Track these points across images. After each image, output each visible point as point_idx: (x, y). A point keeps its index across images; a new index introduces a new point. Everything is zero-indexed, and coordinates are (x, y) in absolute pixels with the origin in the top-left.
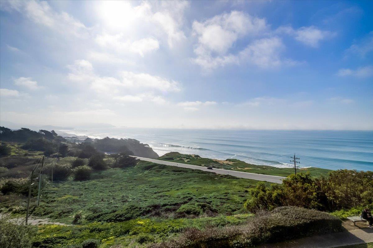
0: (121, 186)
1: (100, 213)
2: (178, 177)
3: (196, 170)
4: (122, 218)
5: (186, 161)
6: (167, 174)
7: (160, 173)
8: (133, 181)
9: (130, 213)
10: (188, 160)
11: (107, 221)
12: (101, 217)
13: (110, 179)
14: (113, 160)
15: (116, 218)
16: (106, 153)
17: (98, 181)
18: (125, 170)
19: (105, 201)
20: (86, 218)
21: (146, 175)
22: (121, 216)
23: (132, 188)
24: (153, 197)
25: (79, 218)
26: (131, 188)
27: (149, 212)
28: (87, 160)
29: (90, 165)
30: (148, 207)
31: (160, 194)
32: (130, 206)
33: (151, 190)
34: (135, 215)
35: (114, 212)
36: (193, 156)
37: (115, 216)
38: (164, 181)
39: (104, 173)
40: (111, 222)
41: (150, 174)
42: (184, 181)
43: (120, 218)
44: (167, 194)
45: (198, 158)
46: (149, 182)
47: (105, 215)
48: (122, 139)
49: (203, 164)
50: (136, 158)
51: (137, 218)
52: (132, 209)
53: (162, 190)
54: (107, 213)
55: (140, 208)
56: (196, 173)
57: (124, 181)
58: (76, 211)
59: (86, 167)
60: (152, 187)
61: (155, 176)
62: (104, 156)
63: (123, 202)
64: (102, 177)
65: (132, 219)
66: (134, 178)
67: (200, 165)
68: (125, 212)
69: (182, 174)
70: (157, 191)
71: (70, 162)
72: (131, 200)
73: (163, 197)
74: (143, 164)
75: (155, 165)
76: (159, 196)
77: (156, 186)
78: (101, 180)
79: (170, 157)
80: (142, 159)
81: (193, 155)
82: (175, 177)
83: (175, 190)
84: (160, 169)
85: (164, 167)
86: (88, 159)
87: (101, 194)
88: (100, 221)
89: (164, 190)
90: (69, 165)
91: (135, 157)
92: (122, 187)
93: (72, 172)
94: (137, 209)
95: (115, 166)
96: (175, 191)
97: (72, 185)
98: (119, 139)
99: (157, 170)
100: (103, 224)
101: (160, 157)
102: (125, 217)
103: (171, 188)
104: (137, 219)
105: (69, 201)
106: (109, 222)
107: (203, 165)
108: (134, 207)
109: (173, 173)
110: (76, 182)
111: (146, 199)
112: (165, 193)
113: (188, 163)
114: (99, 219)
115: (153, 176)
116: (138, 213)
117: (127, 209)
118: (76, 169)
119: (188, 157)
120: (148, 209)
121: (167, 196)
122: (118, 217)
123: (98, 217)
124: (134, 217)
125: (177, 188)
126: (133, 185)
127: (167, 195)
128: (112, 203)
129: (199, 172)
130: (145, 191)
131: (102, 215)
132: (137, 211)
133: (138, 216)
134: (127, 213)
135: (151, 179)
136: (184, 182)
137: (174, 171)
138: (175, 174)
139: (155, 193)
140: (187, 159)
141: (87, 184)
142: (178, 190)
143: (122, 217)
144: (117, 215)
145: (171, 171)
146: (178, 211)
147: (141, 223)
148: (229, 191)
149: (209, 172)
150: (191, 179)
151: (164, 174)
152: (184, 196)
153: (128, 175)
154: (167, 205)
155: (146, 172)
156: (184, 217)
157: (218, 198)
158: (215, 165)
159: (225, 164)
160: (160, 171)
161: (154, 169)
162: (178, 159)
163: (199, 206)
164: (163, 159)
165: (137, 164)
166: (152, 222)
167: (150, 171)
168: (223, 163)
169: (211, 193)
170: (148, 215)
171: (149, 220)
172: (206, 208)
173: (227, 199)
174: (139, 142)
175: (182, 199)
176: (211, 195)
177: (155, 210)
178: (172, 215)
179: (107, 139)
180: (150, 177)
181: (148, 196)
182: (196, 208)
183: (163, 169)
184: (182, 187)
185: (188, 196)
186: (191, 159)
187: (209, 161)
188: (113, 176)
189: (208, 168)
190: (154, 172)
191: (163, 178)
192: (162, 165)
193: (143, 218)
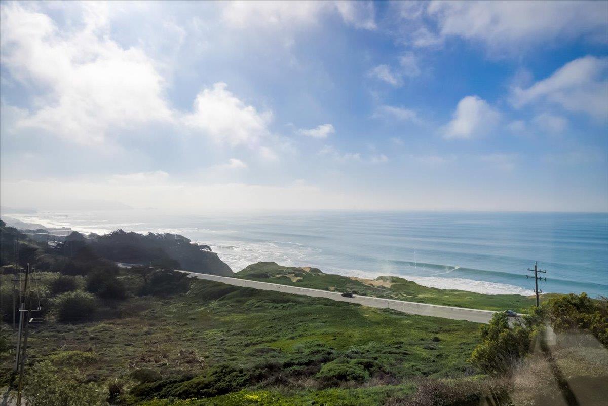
0: (168, 334)
1: (160, 382)
2: (284, 312)
3: (319, 298)
4: (210, 390)
5: (295, 280)
6: (259, 306)
7: (245, 306)
8: (188, 323)
9: (224, 381)
10: (299, 278)
11: (180, 396)
12: (164, 389)
13: (138, 319)
14: (138, 281)
15: (198, 390)
16: (120, 265)
17: (113, 324)
18: (167, 300)
19: (150, 361)
20: (132, 392)
21: (214, 309)
22: (207, 386)
23: (193, 335)
24: (244, 353)
25: (118, 391)
26: (190, 337)
27: (260, 378)
28: (80, 279)
29: (90, 288)
30: (257, 368)
31: (259, 347)
32: (220, 366)
33: (235, 340)
34: (234, 383)
35: (189, 378)
36: (308, 270)
37: (194, 386)
38: (255, 321)
39: (122, 306)
40: (191, 398)
41: (224, 308)
42: (302, 322)
43: (205, 390)
44: (273, 346)
45: (319, 275)
46: (224, 323)
47: (170, 386)
48: (150, 234)
49: (331, 286)
50: (189, 274)
51: (240, 390)
52: (225, 373)
53: (258, 339)
54: (175, 382)
55: (241, 371)
56: (321, 304)
57: (169, 324)
58: (104, 380)
59: (81, 293)
60: (234, 334)
61: (233, 312)
62: (117, 271)
63: (188, 362)
64: (119, 315)
65: (230, 391)
66: (190, 317)
67: (327, 290)
68: (212, 378)
69: (293, 307)
70: (249, 342)
71: (45, 283)
72: (202, 359)
73: (267, 352)
74: (204, 287)
75: (232, 288)
76: (258, 351)
77: (242, 332)
78: (119, 321)
79: (260, 271)
80: (201, 276)
81: (307, 267)
82: (277, 313)
83: (288, 339)
84: (243, 296)
85: (252, 292)
86: (83, 276)
87: (130, 349)
88: (165, 396)
89: (264, 340)
90: (43, 290)
91: (185, 273)
92: (168, 336)
93: (53, 304)
94: (234, 373)
95: (142, 292)
96: (289, 341)
97: (59, 332)
98: (145, 233)
99: (238, 298)
100: (172, 401)
101: (238, 273)
102: (216, 389)
103: (276, 334)
104: (241, 392)
105: (76, 361)
106: (185, 399)
107: (333, 289)
108: (228, 370)
109: (271, 304)
110: (65, 326)
111: (233, 357)
112: (269, 344)
113: (299, 284)
114: (162, 393)
115: (230, 311)
116: (241, 380)
117: (216, 372)
118: (59, 299)
119: (297, 272)
120: (258, 372)
121: (274, 350)
122: (202, 388)
123: (159, 388)
124: (234, 388)
125: (290, 336)
126: (191, 331)
127: (274, 348)
128: (166, 365)
129: (328, 302)
130: (222, 343)
131: (164, 385)
132: (237, 376)
133: (241, 386)
134: (217, 380)
135: (228, 319)
136: (301, 324)
137: (273, 301)
138: (276, 307)
139: (247, 345)
140: (297, 275)
141: (90, 330)
142: (292, 338)
143: (209, 388)
144: (198, 384)
145: (266, 301)
146: (318, 375)
147: (255, 397)
148: (402, 340)
149: (348, 303)
150: (314, 317)
151: (253, 308)
152: (311, 350)
153: (175, 310)
154: (293, 364)
155: (214, 304)
156: (337, 385)
157: (385, 353)
158: (356, 288)
159: (376, 287)
160: (244, 301)
161: (231, 298)
162: (278, 276)
163: (359, 365)
164: (246, 276)
165: (192, 287)
166: (274, 396)
167: (222, 302)
168: (371, 284)
169: (366, 343)
170: (262, 383)
171: (266, 392)
172: (374, 368)
173: (404, 354)
174: (189, 241)
175: (308, 355)
176: (367, 347)
177: (273, 375)
178: (309, 383)
179: (119, 235)
180: (224, 313)
181: (234, 350)
182: (355, 369)
183: (250, 298)
184: (301, 333)
185: (320, 349)
186: (304, 277)
187: (344, 280)
188: (143, 313)
189: (344, 295)
190: (232, 304)
191: (253, 314)
192: (247, 289)
193: (253, 390)
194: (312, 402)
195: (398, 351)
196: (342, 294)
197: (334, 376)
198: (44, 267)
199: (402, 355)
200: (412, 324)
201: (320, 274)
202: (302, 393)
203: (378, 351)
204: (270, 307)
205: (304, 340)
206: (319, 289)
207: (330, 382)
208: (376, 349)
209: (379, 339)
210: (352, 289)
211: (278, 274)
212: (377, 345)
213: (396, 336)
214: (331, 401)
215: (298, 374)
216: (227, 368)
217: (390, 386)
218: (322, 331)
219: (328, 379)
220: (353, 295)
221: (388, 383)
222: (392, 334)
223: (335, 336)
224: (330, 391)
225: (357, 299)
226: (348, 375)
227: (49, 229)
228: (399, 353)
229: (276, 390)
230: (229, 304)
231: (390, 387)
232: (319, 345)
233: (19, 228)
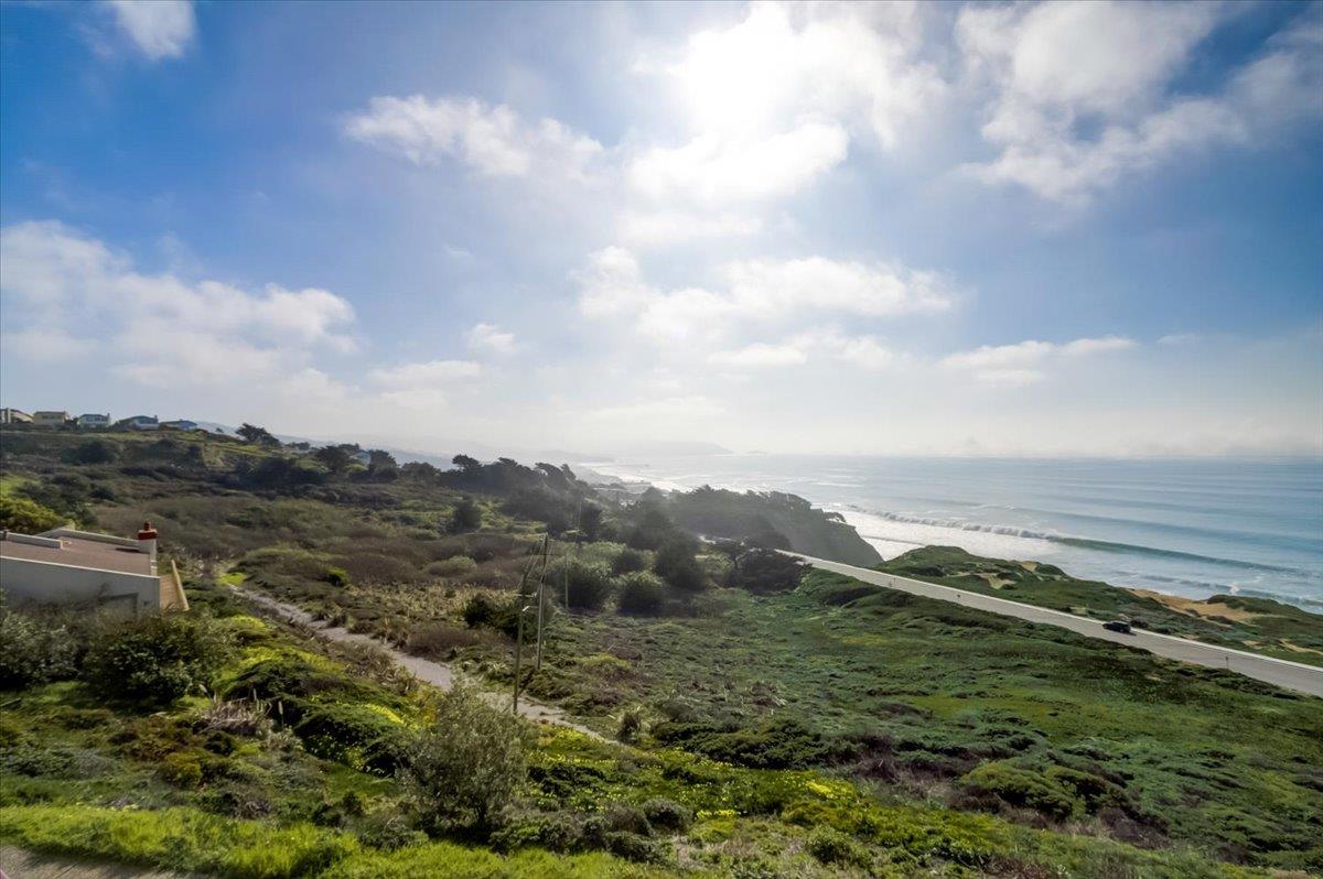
0: (753, 651)
1: (691, 725)
2: (964, 644)
3: (1045, 627)
4: (756, 757)
5: (998, 585)
6: (914, 626)
7: (889, 622)
8: (788, 639)
9: (783, 747)
10: (1007, 582)
11: (711, 754)
12: (695, 737)
13: (718, 622)
14: (723, 562)
15: (738, 752)
16: (702, 538)
17: (683, 624)
18: (763, 598)
19: (703, 689)
20: (652, 732)
21: (833, 621)
22: (753, 748)
23: (788, 660)
24: (861, 706)
25: (634, 725)
26: (783, 663)
27: (847, 756)
28: (649, 556)
29: (658, 571)
30: (845, 738)
31: (891, 700)
32: (783, 722)
33: (854, 680)
34: (798, 756)
35: (732, 729)
36: (1032, 568)
37: (733, 743)
38: (903, 652)
39: (698, 600)
40: (724, 761)
41: (850, 622)
42: (993, 668)
43: (749, 754)
44: (919, 703)
45: (1053, 579)
46: (846, 648)
47: (703, 735)
48: (750, 492)
49: (1081, 605)
50: (801, 560)
51: (807, 769)
52: (788, 734)
53: (895, 685)
54: (711, 730)
55: (817, 737)
56: (1047, 638)
57: (760, 636)
58: (626, 704)
59: (647, 576)
60: (856, 670)
61: (868, 632)
62: (696, 547)
63: (759, 703)
64: (693, 613)
65: (789, 767)
66: (794, 629)
67: (1068, 610)
68: (765, 738)
69: (983, 636)
70: (876, 687)
71: (608, 557)
72: (783, 702)
73: (903, 713)
74: (822, 583)
75: (869, 590)
76: (885, 707)
77: (872, 668)
78: (691, 621)
79: (929, 563)
80: (819, 563)
81: (1030, 562)
82: (949, 642)
83: (952, 696)
84: (887, 605)
85: (904, 600)
86: (653, 550)
87: (691, 666)
88: (688, 749)
89: (906, 688)
90: (604, 566)
91: (794, 557)
92: (752, 654)
93: (614, 588)
94: (804, 738)
95: (730, 581)
96: (952, 700)
97: (615, 625)
98: (743, 492)
99: (877, 608)
100: (698, 760)
101: (886, 564)
102: (766, 757)
103: (932, 683)
104: (806, 773)
105: (607, 670)
106: (716, 761)
107: (1083, 610)
108: (795, 730)
109: (939, 626)
110: (625, 619)
111: (836, 710)
112: (911, 698)
113: (1006, 591)
114: (690, 742)
115: (861, 627)
116: (811, 753)
117: (773, 730)
118: (621, 581)
119: (1006, 569)
120: (844, 745)
121: (917, 712)
122: (745, 751)
123: (686, 734)
124: (797, 764)
125: (959, 690)
126: (789, 652)
127: (918, 708)
128: (723, 700)
129: (1061, 636)
130: (830, 681)
131: (695, 732)
132: (807, 744)
133: (809, 762)
134: (772, 744)
135: (854, 640)
136: (989, 671)
137: (945, 620)
138: (949, 633)
139: (870, 693)
140: (1002, 576)
141: (651, 628)
142: (962, 696)
143: (756, 753)
144: (740, 742)
145: (931, 618)
146: (965, 779)
147: (823, 789)
148: (1235, 749)
149: (1116, 646)
150: (1022, 662)
151: (904, 628)
152: (990, 726)
153: (773, 615)
154: (921, 746)
155: (835, 612)
156: (995, 809)
157: (1167, 770)
158: (1145, 615)
159: (1204, 618)
160: (888, 615)
161: (864, 605)
162: (961, 574)
163: (1066, 783)
164: (900, 569)
165: (804, 580)
166: (860, 796)
167: (849, 611)
168: (1192, 611)
169: (1128, 737)
170: (847, 768)
171: (850, 785)
172: (1103, 796)
173: (1225, 783)
174: (808, 504)
175: (983, 735)
176: (1126, 747)
177: (871, 757)
178: (939, 790)
179: (705, 494)
180: (851, 631)
181: (843, 698)
182: (1050, 787)
183: (900, 609)
184: (982, 689)
185: (1011, 728)
186: (1019, 580)
187: (1114, 595)
188: (726, 614)
189: (1108, 627)
190: (865, 616)
191: (900, 640)
192: (896, 592)
193: (828, 776)
194: (929, 827)
195: (1205, 772)
196: (1104, 623)
197: (995, 790)
198: (610, 535)
199: (1217, 784)
200: (1284, 719)
201: (1058, 577)
202: (917, 805)
203: (1151, 762)
204: (937, 630)
205: (983, 704)
206: (1050, 608)
207: (985, 800)
208: (1147, 757)
209: (1166, 736)
210: (1133, 615)
211: (963, 570)
212: (1156, 747)
213: (1220, 737)
214: (970, 838)
215: (920, 767)
216: (794, 726)
217: (1128, 845)
218: (1030, 693)
219: (979, 792)
220: (1133, 630)
221: (1125, 839)
222: (1213, 731)
223: (1057, 709)
224: (979, 817)
225: (1141, 638)
226: (1031, 796)
227: (626, 484)
228: (1208, 779)
229: (869, 787)
230: (860, 615)
231: (1127, 848)
232: (1013, 720)
233: (590, 481)
